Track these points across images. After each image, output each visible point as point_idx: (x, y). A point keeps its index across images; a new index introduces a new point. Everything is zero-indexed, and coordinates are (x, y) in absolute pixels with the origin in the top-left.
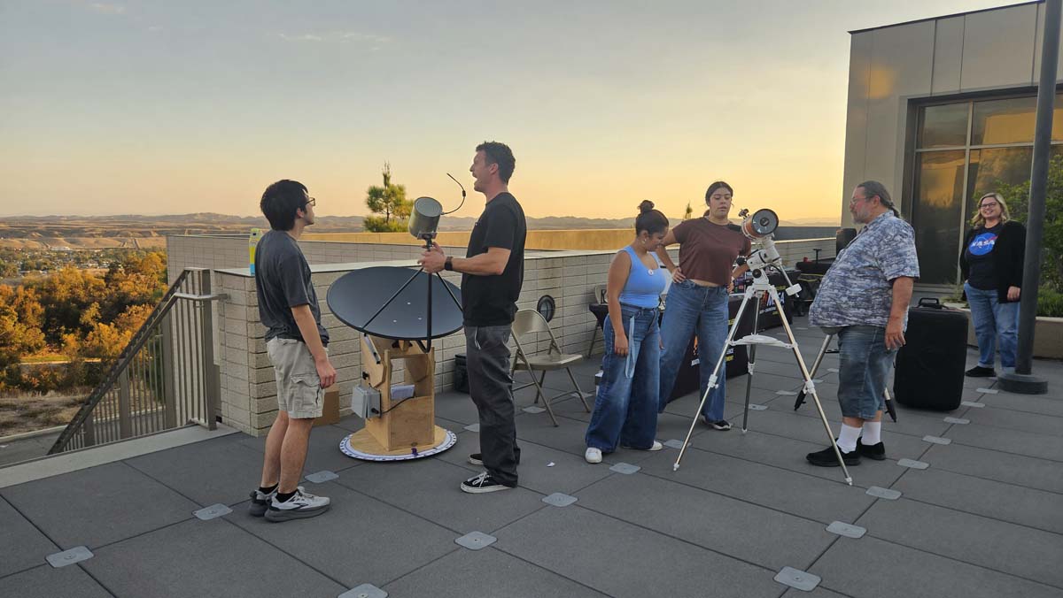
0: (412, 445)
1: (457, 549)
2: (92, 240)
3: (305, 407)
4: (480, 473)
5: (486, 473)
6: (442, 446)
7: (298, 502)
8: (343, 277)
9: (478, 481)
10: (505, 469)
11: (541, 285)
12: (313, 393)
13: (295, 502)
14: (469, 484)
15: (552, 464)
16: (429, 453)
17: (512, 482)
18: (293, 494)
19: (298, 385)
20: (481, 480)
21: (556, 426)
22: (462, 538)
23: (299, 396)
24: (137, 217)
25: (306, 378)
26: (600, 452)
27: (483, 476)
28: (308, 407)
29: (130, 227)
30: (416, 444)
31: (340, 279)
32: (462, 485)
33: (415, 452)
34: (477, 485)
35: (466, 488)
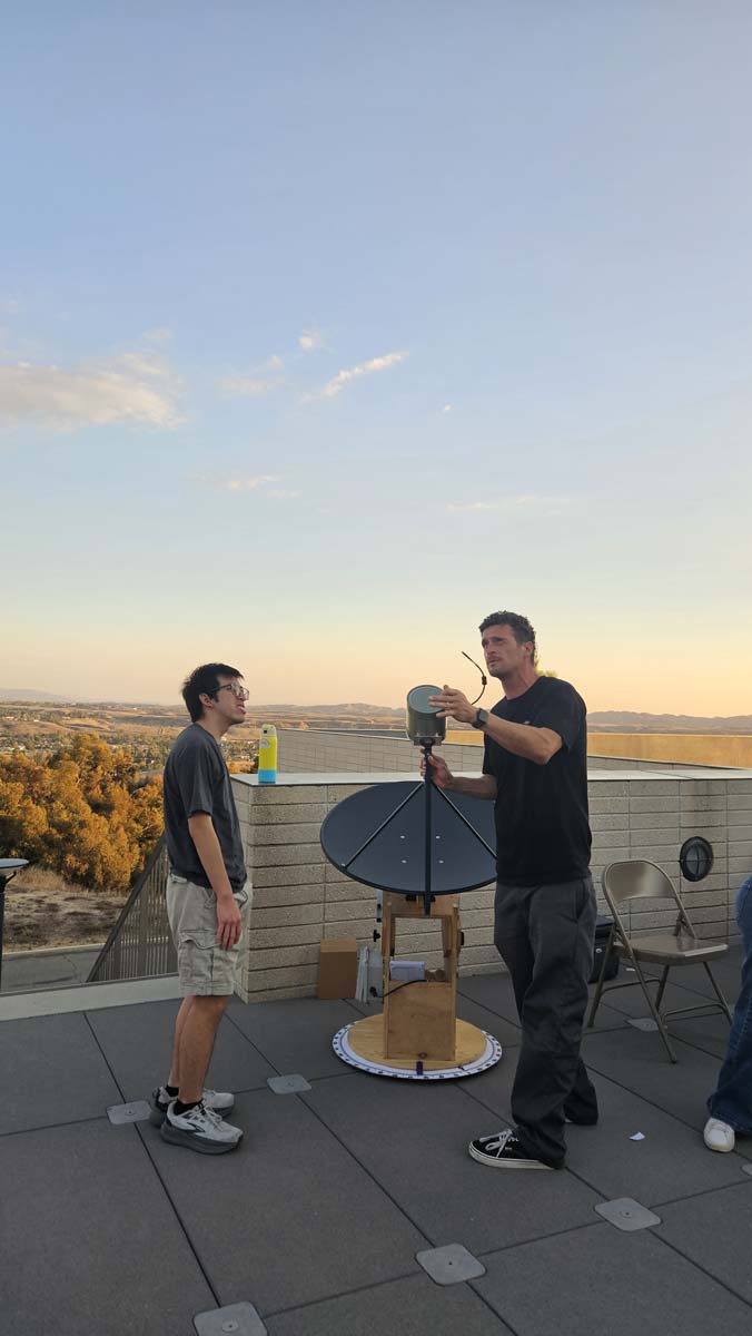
0: (420, 1055)
1: (415, 1273)
2: (246, 731)
3: (194, 978)
4: (501, 1130)
5: (510, 1132)
6: (472, 1065)
7: (194, 1122)
8: (360, 793)
9: (496, 1145)
10: (548, 1131)
11: (686, 820)
12: (204, 959)
13: (190, 1121)
14: (481, 1147)
15: (639, 1136)
16: (449, 1074)
17: (555, 1159)
18: (191, 1106)
19: (187, 945)
20: (500, 1145)
21: (674, 1062)
22: (431, 1252)
23: (187, 961)
24: (290, 707)
25: (199, 937)
26: (731, 1131)
27: (505, 1136)
28: (197, 979)
29: (283, 717)
30: (424, 1055)
31: (357, 795)
32: (471, 1146)
33: (420, 1069)
34: (493, 1153)
35: (475, 1153)
